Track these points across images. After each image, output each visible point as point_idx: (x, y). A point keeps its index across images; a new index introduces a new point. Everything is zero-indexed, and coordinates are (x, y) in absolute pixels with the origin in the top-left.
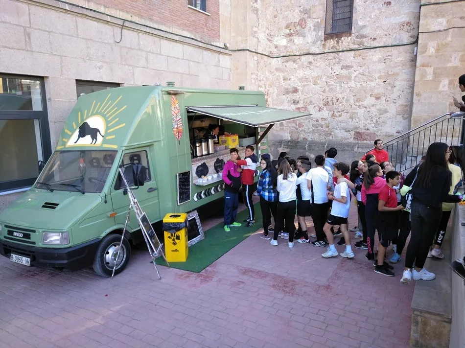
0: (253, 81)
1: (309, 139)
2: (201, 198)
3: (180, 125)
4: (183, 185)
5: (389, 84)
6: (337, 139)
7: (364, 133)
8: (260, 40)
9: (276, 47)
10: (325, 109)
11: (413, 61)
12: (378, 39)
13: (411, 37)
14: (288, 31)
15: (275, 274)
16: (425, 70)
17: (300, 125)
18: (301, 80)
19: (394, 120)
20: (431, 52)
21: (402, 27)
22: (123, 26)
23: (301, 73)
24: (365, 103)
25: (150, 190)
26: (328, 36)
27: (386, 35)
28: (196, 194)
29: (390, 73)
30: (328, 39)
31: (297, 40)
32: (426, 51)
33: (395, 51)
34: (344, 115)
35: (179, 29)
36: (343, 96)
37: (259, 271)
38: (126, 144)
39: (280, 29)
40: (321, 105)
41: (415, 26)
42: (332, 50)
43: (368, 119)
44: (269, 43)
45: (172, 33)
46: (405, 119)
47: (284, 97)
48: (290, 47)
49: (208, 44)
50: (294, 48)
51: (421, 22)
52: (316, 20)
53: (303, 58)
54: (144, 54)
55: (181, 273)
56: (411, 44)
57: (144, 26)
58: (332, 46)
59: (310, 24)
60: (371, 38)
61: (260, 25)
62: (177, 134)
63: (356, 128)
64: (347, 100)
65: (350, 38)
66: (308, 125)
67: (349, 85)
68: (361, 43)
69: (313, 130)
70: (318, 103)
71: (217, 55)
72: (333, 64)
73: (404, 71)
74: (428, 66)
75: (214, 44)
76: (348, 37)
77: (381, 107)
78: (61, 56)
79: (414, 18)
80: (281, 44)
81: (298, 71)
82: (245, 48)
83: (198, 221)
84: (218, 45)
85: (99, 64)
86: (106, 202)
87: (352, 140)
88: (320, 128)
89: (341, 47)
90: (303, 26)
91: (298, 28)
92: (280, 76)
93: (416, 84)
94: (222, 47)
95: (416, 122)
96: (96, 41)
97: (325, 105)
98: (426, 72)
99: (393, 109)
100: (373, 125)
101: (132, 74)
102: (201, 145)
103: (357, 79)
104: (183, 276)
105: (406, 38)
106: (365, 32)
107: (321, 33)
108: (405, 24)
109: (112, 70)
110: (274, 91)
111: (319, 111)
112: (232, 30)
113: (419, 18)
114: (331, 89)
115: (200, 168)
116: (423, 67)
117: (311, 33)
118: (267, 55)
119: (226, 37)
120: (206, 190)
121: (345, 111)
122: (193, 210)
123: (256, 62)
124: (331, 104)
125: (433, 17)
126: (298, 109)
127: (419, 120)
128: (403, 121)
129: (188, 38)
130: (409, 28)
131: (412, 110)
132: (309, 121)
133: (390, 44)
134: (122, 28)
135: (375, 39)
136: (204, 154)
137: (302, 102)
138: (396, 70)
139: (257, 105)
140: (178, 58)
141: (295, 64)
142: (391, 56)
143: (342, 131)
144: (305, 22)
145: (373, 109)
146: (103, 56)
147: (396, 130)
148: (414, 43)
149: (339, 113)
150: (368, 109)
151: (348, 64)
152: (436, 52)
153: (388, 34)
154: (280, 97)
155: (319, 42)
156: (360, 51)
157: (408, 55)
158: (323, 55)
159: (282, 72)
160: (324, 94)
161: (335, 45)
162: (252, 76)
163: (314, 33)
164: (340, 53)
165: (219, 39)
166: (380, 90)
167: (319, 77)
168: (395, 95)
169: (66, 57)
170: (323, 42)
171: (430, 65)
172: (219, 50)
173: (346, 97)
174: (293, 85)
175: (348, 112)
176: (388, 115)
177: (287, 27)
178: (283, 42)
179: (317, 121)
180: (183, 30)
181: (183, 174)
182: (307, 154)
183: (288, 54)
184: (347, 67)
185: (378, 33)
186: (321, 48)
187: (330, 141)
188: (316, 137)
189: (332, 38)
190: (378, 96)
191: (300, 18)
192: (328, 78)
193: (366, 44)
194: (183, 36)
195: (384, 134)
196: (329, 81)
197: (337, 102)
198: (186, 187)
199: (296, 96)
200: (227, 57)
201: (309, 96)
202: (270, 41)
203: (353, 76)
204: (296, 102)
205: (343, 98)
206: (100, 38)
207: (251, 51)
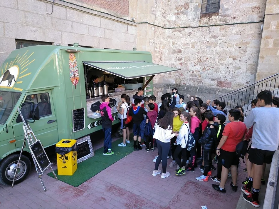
0: (151, 44)
1: (187, 84)
2: (94, 126)
3: (76, 75)
4: (78, 118)
5: (243, 50)
6: (205, 85)
7: (224, 82)
8: (157, 16)
9: (169, 22)
10: (199, 64)
11: (260, 34)
12: (237, 18)
13: (260, 17)
14: (177, 11)
15: (131, 193)
16: (268, 41)
17: (182, 75)
18: (184, 44)
19: (244, 74)
20: (272, 28)
21: (254, 10)
22: (54, 3)
23: (184, 40)
24: (225, 62)
25: (49, 122)
26: (203, 15)
27: (242, 15)
28: (90, 124)
29: (244, 42)
30: (203, 17)
31: (183, 17)
32: (269, 27)
33: (248, 26)
34: (211, 69)
35: (98, 7)
36: (211, 56)
37: (121, 189)
38: (29, 88)
39: (171, 10)
40: (196, 62)
41: (263, 10)
42: (205, 25)
43: (227, 73)
44: (163, 19)
45: (92, 10)
46: (252, 74)
47: (173, 55)
48: (177, 22)
49: (119, 18)
50: (180, 22)
51: (267, 7)
52: (196, 4)
53: (186, 29)
54: (70, 23)
55: (63, 186)
56: (259, 22)
57: (71, 3)
58: (205, 22)
59: (192, 6)
60: (232, 17)
61: (158, 6)
62: (74, 81)
63: (219, 78)
64: (214, 59)
65: (218, 16)
66: (187, 75)
67: (215, 49)
68: (225, 21)
69: (190, 78)
70: (194, 60)
71: (126, 26)
72: (205, 34)
73: (253, 41)
74: (270, 38)
75: (125, 18)
76: (216, 16)
77: (237, 65)
78: (4, 22)
79: (263, 4)
80: (172, 20)
81: (182, 38)
82: (145, 22)
83: (90, 144)
84: (127, 18)
85: (35, 29)
86: (7, 132)
87: (215, 87)
88: (194, 77)
89: (211, 23)
90: (187, 8)
91: (183, 9)
92: (170, 41)
93: (261, 50)
94: (130, 20)
95: (259, 76)
96: (32, 13)
97: (199, 62)
98: (268, 42)
99: (244, 67)
100: (230, 77)
101: (60, 36)
102: (97, 89)
103: (221, 45)
104: (63, 190)
105: (256, 18)
106: (228, 13)
107: (199, 13)
108: (256, 8)
109: (44, 33)
110: (166, 51)
111: (195, 66)
112: (138, 9)
113: (265, 4)
114: (203, 51)
115: (95, 106)
116: (267, 38)
117: (192, 12)
118: (161, 27)
119: (133, 14)
120: (99, 121)
121: (211, 67)
122: (87, 136)
123: (153, 31)
124: (203, 61)
125: (275, 4)
126: (181, 64)
127: (262, 76)
128: (251, 75)
129: (104, 13)
130: (259, 11)
131: (257, 68)
132: (188, 72)
133: (245, 22)
134: (53, 4)
135: (234, 18)
136: (100, 95)
137: (184, 59)
138: (248, 40)
139: (144, 61)
140: (96, 27)
141: (180, 34)
142: (245, 30)
143: (209, 80)
144: (188, 6)
145: (231, 66)
146: (37, 23)
147: (245, 81)
148: (261, 21)
149: (208, 68)
150: (227, 66)
151: (215, 35)
152: (276, 29)
153: (244, 15)
154: (170, 55)
155: (197, 19)
156: (224, 26)
157: (257, 29)
158: (199, 28)
159: (172, 38)
160: (198, 55)
161: (208, 21)
162: (150, 41)
163: (194, 13)
164: (211, 27)
165: (128, 15)
166: (236, 53)
167: (196, 43)
168: (246, 57)
169: (8, 23)
170: (200, 19)
171: (271, 37)
172: (128, 22)
173: (213, 57)
174: (178, 48)
175: (214, 68)
176: (241, 71)
177: (176, 8)
178: (173, 18)
179: (193, 72)
180: (101, 7)
181: (78, 110)
182: (185, 94)
183: (176, 27)
184: (215, 37)
185: (237, 14)
186: (198, 23)
187: (201, 86)
188: (192, 83)
189: (205, 17)
190: (234, 57)
191: (185, 3)
192: (202, 44)
193: (228, 21)
194: (101, 12)
195: (237, 83)
196: (202, 46)
197: (207, 60)
198: (81, 119)
199: (180, 55)
200: (133, 27)
201: (188, 55)
202: (164, 17)
203: (218, 43)
204: (180, 59)
205: (211, 58)
206: (36, 11)
207: (150, 24)
